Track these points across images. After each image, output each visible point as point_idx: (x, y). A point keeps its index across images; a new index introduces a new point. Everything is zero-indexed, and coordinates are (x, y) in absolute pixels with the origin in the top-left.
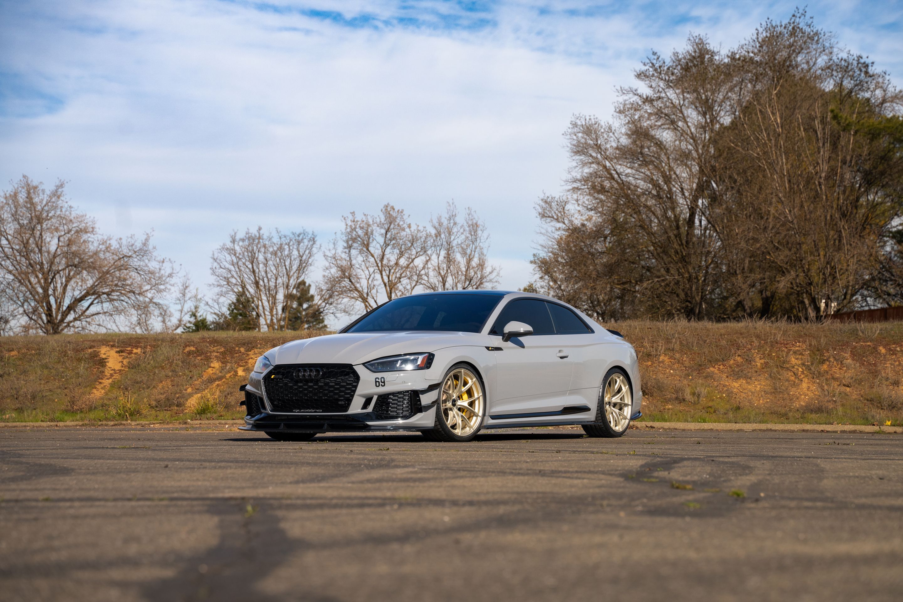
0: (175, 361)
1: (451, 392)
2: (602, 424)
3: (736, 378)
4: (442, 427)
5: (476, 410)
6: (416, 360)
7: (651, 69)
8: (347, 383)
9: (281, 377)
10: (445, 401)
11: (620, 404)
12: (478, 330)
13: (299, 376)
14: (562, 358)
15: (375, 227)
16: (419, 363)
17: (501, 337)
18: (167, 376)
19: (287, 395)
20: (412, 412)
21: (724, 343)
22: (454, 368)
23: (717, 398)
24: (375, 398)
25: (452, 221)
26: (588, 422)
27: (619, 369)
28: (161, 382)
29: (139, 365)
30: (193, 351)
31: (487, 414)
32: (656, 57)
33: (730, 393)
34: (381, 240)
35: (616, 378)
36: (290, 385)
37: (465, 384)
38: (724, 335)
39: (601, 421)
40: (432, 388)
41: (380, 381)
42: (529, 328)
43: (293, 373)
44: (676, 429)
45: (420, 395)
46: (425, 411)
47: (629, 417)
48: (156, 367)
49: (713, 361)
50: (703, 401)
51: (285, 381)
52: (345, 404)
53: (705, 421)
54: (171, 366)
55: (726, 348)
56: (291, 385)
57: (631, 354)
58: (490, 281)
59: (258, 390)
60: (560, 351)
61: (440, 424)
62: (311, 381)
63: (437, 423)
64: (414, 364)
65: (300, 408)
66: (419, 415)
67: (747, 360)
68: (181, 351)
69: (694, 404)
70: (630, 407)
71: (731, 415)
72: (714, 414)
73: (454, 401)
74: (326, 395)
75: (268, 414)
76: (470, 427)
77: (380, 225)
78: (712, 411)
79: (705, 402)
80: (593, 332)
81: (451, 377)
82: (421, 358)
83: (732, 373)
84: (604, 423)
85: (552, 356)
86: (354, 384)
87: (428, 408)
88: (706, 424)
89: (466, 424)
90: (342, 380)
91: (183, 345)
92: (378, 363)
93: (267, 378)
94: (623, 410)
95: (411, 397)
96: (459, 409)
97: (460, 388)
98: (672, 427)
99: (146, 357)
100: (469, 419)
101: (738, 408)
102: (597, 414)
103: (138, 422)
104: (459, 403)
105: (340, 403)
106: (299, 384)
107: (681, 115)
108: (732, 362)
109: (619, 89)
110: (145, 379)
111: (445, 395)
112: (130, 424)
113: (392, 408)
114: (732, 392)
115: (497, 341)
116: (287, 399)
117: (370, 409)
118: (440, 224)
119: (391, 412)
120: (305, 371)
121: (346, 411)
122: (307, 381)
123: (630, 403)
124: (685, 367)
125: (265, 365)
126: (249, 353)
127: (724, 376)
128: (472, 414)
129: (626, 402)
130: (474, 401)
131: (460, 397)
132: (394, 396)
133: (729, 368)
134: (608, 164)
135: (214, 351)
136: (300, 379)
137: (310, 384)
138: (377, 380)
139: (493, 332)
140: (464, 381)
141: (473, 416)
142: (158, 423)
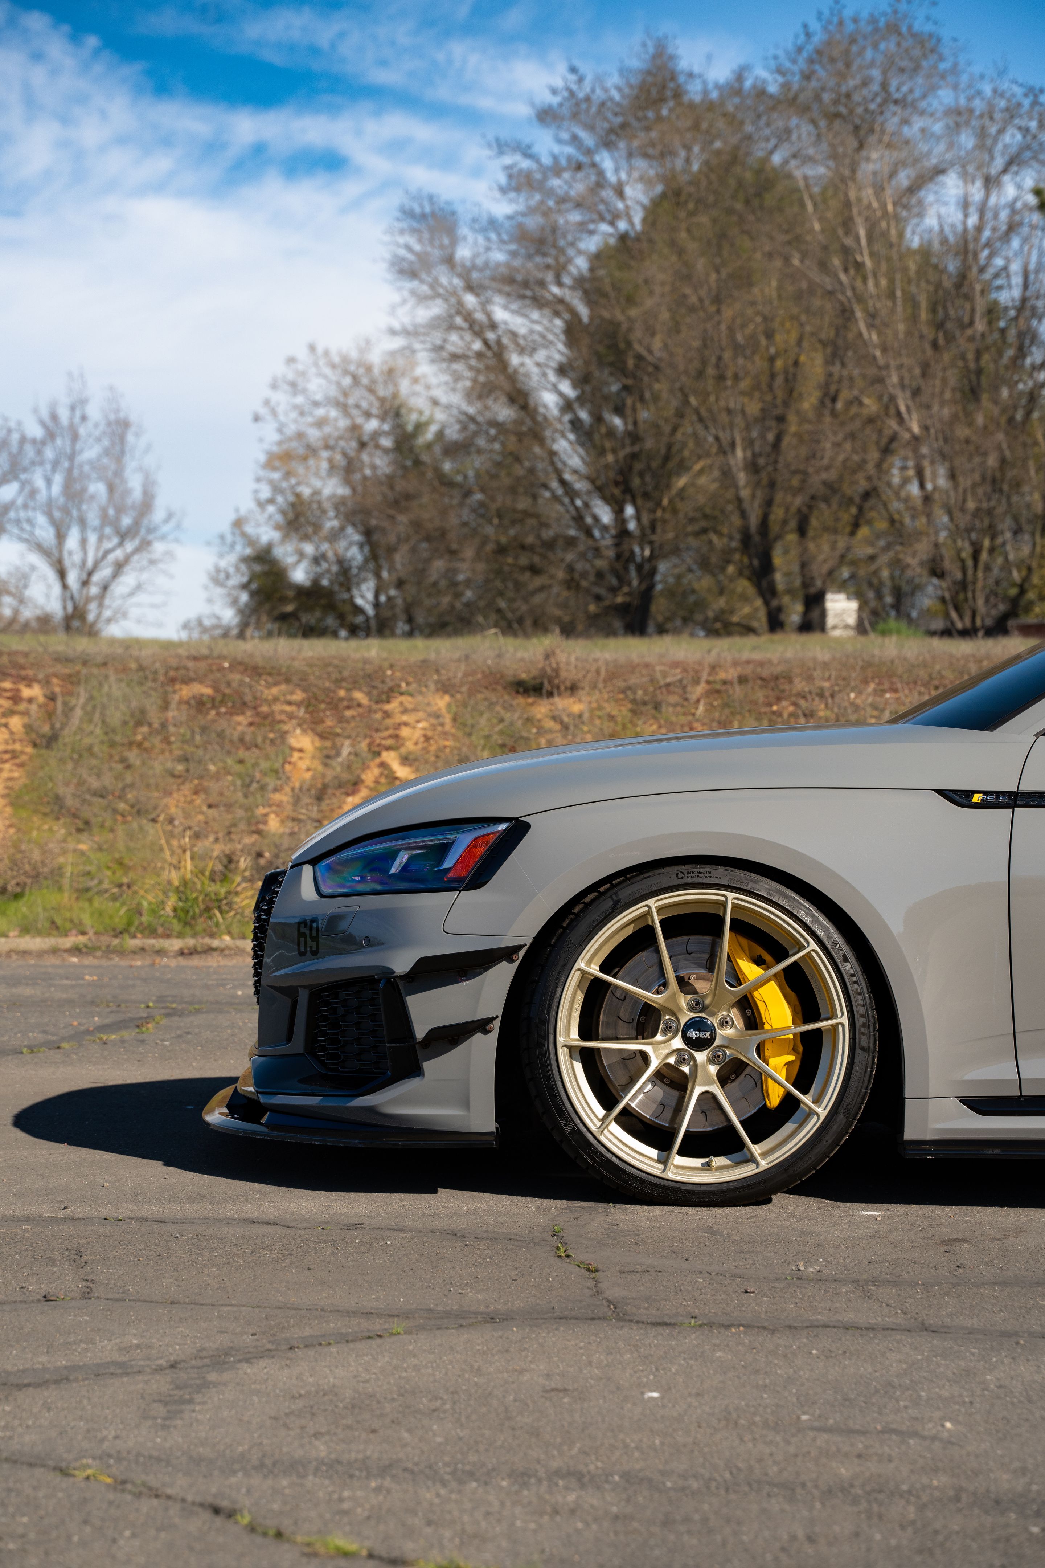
7: (567, 103)
18: (174, 775)
58: (163, 538)
118: (54, 417)
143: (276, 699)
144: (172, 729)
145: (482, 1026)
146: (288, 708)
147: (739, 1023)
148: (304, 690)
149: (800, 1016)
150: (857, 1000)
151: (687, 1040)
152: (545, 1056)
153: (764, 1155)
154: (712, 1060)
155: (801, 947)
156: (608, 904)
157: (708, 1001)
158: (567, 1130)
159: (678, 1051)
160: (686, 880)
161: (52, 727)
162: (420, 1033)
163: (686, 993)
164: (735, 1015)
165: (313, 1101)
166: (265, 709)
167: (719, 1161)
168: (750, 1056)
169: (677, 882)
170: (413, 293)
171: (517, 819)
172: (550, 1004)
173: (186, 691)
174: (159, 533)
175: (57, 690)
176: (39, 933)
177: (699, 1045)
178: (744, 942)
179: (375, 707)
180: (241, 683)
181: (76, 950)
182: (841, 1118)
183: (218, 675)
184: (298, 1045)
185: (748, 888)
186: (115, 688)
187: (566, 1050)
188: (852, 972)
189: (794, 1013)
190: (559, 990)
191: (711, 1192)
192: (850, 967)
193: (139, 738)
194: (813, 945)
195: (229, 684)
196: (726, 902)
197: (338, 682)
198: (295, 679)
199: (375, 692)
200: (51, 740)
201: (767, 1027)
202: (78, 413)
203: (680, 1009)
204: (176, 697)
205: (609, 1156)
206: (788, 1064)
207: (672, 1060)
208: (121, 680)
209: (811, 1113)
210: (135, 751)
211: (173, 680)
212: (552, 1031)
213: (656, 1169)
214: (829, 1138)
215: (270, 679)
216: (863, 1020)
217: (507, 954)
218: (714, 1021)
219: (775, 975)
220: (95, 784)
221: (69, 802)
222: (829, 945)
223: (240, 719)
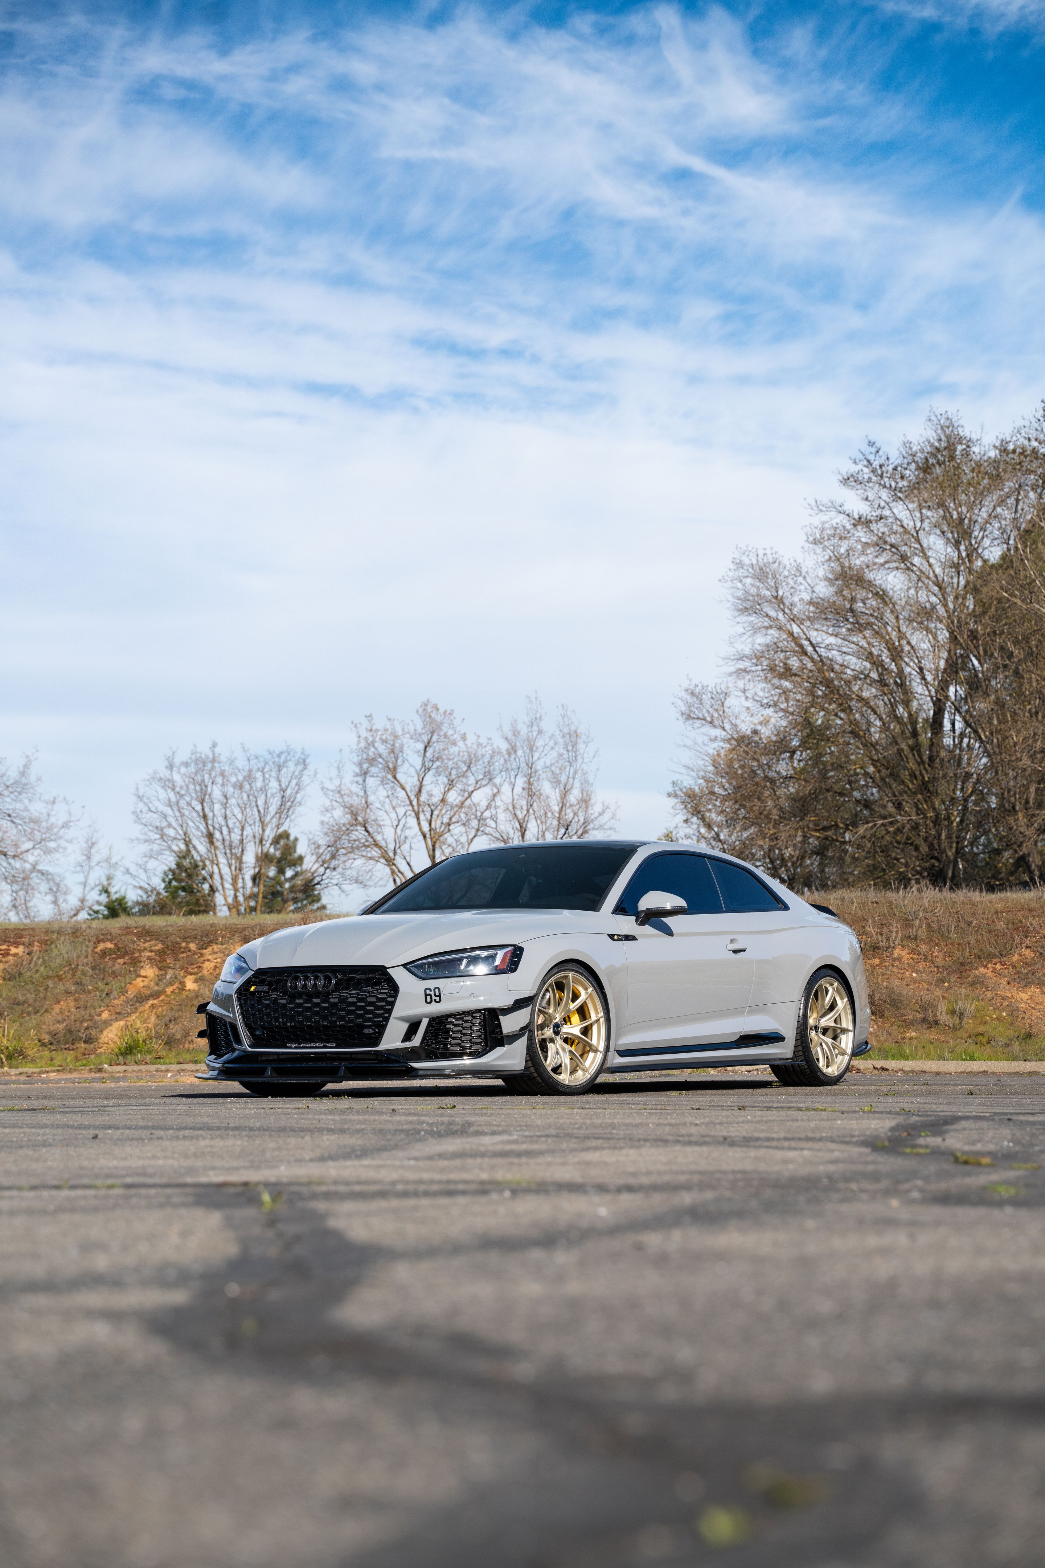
0: (80, 967)
1: (551, 1011)
2: (804, 1063)
3: (1023, 983)
4: (537, 1070)
5: (594, 1042)
6: (492, 957)
7: (866, 470)
8: (377, 998)
9: (266, 988)
10: (541, 1027)
11: (835, 1030)
12: (594, 905)
13: (296, 987)
14: (735, 952)
15: (406, 740)
16: (498, 962)
17: (634, 918)
18: (68, 993)
19: (277, 1020)
20: (486, 1045)
21: (1001, 925)
22: (555, 970)
23: (992, 1019)
24: (425, 1022)
25: (535, 728)
26: (780, 1059)
27: (831, 971)
28: (58, 1002)
29: (20, 974)
30: (110, 949)
31: (612, 1048)
32: (874, 450)
33: (1014, 1011)
34: (417, 762)
35: (828, 985)
36: (282, 1001)
37: (575, 997)
38: (1002, 912)
39: (803, 1058)
40: (520, 1004)
41: (432, 993)
42: (681, 902)
43: (286, 981)
44: (925, 1072)
45: (501, 1017)
46: (510, 1044)
47: (849, 1051)
48: (48, 977)
49: (983, 958)
50: (968, 1023)
51: (274, 995)
52: (375, 1033)
53: (972, 1058)
54: (74, 975)
55: (1005, 934)
56: (284, 1001)
57: (851, 944)
58: (601, 827)
59: (228, 1011)
60: (732, 941)
61: (533, 1066)
62: (317, 994)
63: (530, 1064)
64: (489, 964)
65: (299, 1040)
66: (499, 1051)
67: (1041, 954)
68: (90, 950)
69: (955, 1029)
70: (851, 1034)
71: (1016, 1047)
72: (988, 1046)
73: (557, 1026)
74: (342, 1018)
75: (246, 1052)
76: (585, 1070)
77: (415, 737)
78: (984, 1040)
79: (972, 1025)
80: (786, 908)
81: (551, 985)
82: (500, 954)
83: (1016, 976)
84: (807, 1062)
85: (719, 949)
86: (389, 999)
87: (513, 1038)
88: (975, 1062)
89: (577, 1066)
90: (369, 992)
91: (94, 939)
92: (429, 964)
93: (243, 991)
94: (838, 1039)
95: (484, 1021)
96: (566, 1040)
97: (567, 1004)
98: (917, 1069)
99: (31, 960)
100: (581, 1056)
101: (1029, 1036)
102: (796, 1047)
103: (20, 1070)
104: (566, 1029)
105: (366, 1031)
106: (298, 1001)
107: (917, 546)
108: (1016, 958)
109: (814, 503)
110: (31, 997)
111: (542, 1016)
112: (9, 1074)
113: (453, 1039)
114: (1018, 1009)
115: (627, 924)
116: (277, 1027)
117: (416, 1041)
118: (516, 733)
119: (452, 1045)
120: (306, 978)
121: (377, 1045)
122: (310, 996)
123: (851, 1028)
124: (938, 967)
125: (240, 970)
126: (204, 951)
127: (1004, 981)
128: (588, 1049)
129: (844, 1025)
130: (591, 1025)
131: (567, 1020)
132: (457, 1019)
133: (1011, 969)
134: (796, 629)
135: (145, 949)
136: (299, 993)
137: (315, 1000)
138: (428, 992)
139: (620, 909)
140: (573, 992)
141: (589, 1052)
142: (54, 1071)
146: (149, 954)
148: (164, 944)
166: (136, 955)
179: (198, 951)
198: (163, 937)
215: (148, 938)
223: (120, 961)
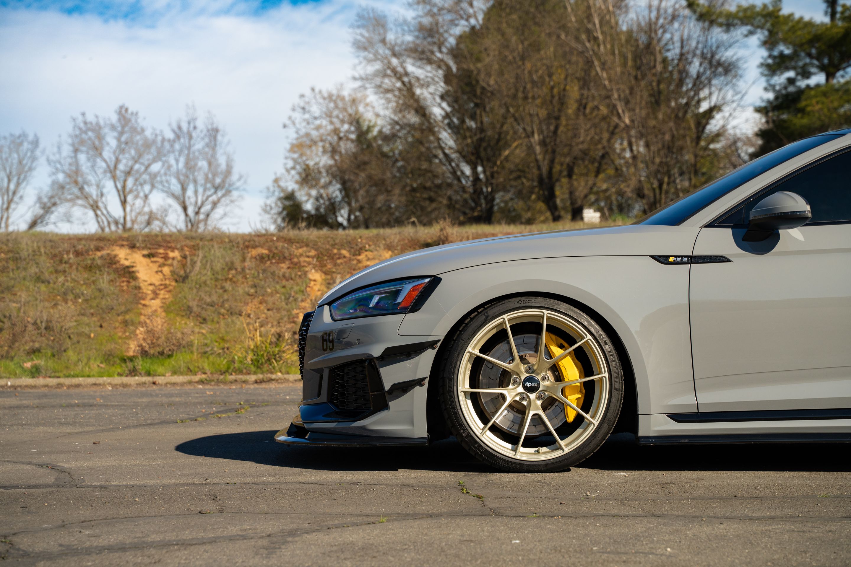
34: (113, 143)
58: (237, 189)
77: (113, 127)
118: (180, 128)
143: (301, 255)
144: (247, 271)
145: (419, 382)
146: (307, 259)
147: (552, 379)
148: (316, 250)
149: (583, 374)
150: (613, 364)
151: (525, 388)
152: (452, 397)
153: (567, 445)
154: (538, 398)
155: (583, 338)
156: (482, 318)
157: (535, 368)
158: (465, 435)
159: (521, 394)
160: (523, 305)
161: (185, 272)
162: (387, 386)
163: (524, 364)
164: (549, 374)
165: (332, 425)
166: (295, 260)
167: (543, 449)
168: (558, 395)
169: (518, 305)
170: (365, 58)
171: (434, 276)
172: (454, 370)
173: (254, 252)
174: (235, 186)
175: (187, 253)
176: (182, 374)
177: (532, 390)
178: (553, 337)
179: (353, 257)
180: (283, 247)
181: (201, 382)
182: (606, 426)
183: (271, 244)
184: (324, 398)
185: (555, 308)
186: (217, 251)
187: (463, 394)
188: (609, 350)
189: (580, 373)
190: (458, 363)
191: (540, 465)
192: (608, 347)
193: (230, 276)
194: (589, 337)
195: (276, 248)
196: (544, 315)
197: (333, 246)
198: (311, 245)
199: (352, 250)
200: (185, 279)
201: (566, 380)
202: (192, 125)
203: (521, 372)
204: (249, 255)
205: (486, 447)
206: (578, 399)
207: (517, 398)
208: (220, 248)
209: (591, 423)
210: (229, 283)
211: (247, 247)
212: (455, 384)
213: (511, 454)
214: (600, 436)
215: (298, 245)
216: (616, 375)
217: (431, 345)
218: (539, 378)
219: (570, 353)
220: (208, 300)
221: (195, 309)
222: (597, 337)
223: (283, 265)
